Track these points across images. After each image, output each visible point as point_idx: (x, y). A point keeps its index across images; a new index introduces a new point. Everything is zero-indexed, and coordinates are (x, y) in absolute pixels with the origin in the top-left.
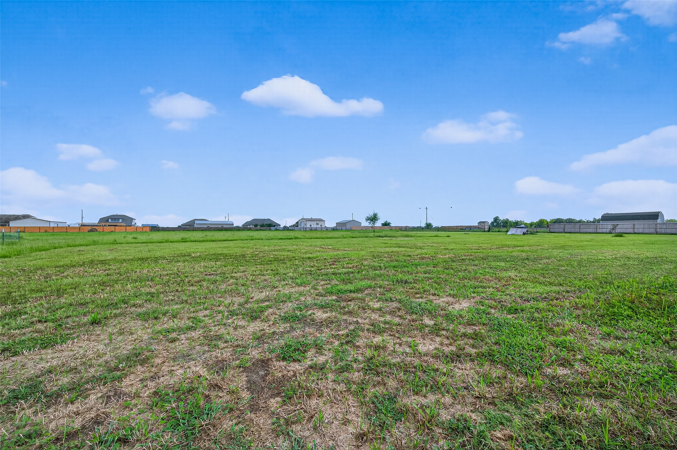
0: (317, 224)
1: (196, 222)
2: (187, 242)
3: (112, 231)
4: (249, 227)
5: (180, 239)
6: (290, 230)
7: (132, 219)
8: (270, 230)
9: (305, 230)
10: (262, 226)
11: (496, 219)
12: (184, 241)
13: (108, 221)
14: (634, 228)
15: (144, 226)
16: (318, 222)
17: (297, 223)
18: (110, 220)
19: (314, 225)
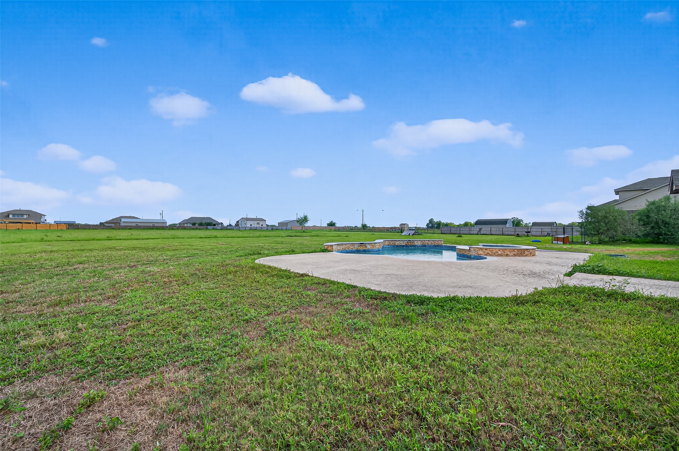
0: (258, 224)
1: (123, 220)
2: (113, 240)
3: (18, 229)
4: (186, 225)
5: (106, 238)
6: (228, 229)
7: (41, 215)
8: (207, 229)
9: (245, 229)
10: (201, 224)
11: (431, 221)
12: (109, 239)
13: (8, 216)
14: (491, 231)
15: (58, 223)
16: (259, 222)
17: (238, 222)
18: (11, 216)
19: (255, 224)
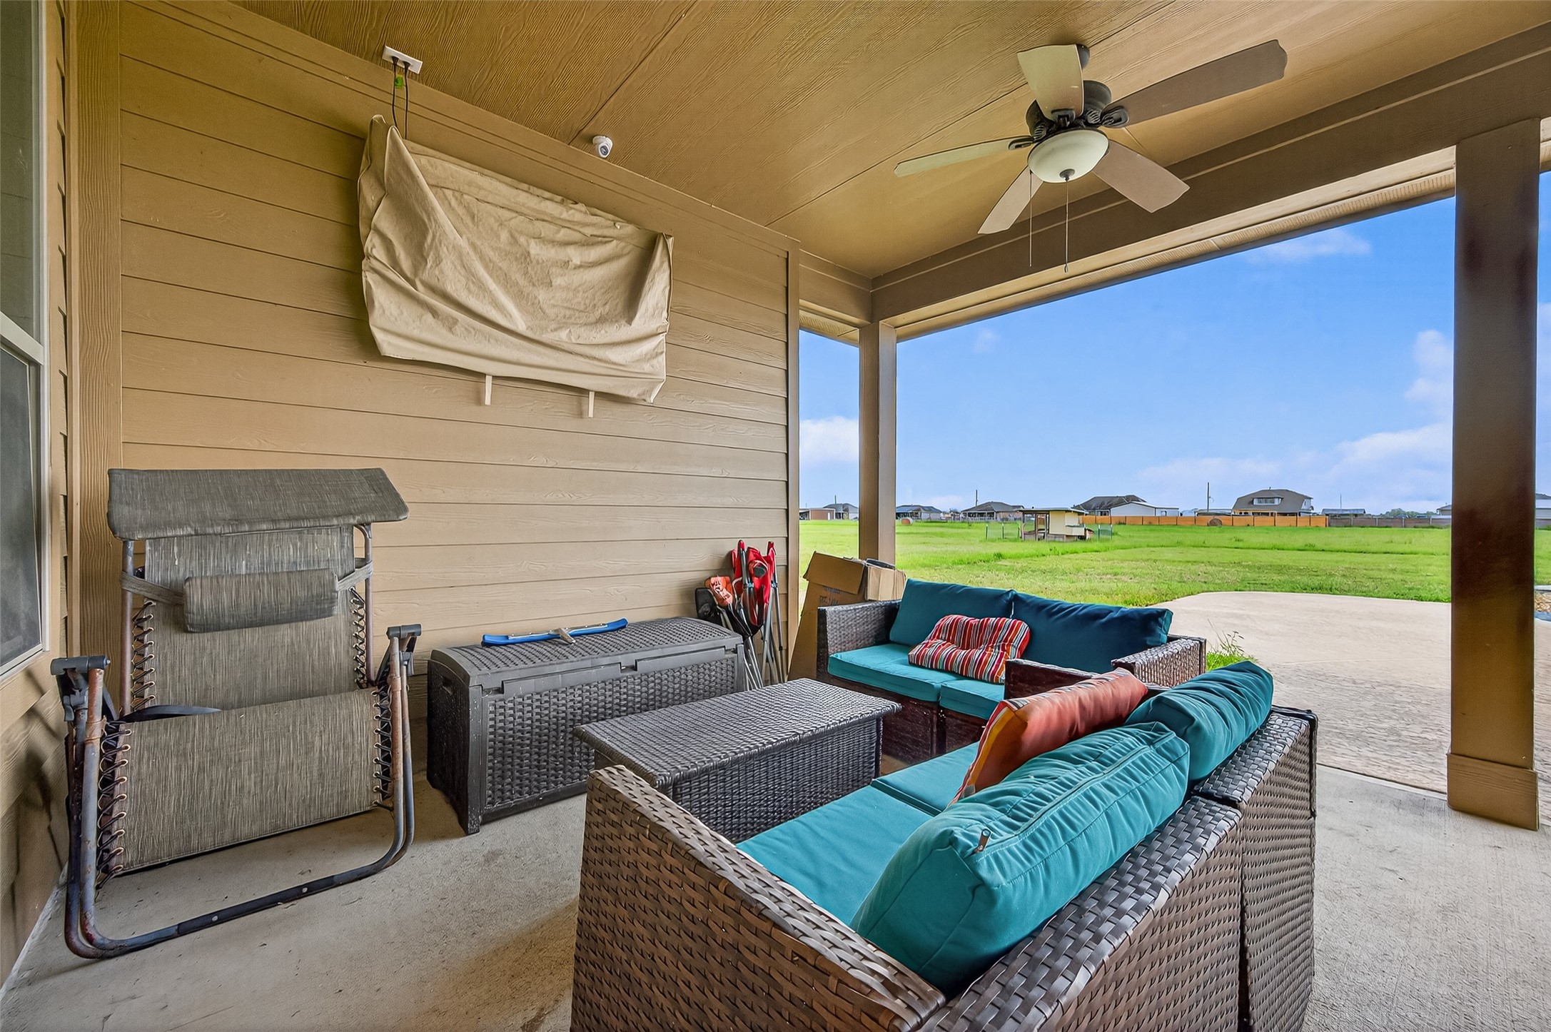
3: (1248, 525)
13: (1251, 502)
18: (1255, 502)
